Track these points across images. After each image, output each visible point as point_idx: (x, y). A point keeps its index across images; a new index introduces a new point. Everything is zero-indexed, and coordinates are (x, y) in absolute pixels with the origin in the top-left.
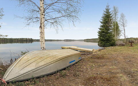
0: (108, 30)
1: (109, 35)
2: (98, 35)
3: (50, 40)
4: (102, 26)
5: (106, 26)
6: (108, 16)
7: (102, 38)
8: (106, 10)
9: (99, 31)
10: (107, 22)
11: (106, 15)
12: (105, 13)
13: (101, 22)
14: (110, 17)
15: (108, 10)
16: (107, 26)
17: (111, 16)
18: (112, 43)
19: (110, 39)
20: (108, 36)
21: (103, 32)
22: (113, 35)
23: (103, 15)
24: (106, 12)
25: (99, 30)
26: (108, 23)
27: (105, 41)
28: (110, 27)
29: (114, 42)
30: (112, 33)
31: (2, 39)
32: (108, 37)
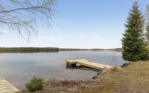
0: (137, 36)
1: (137, 43)
2: (122, 44)
3: (76, 49)
4: (128, 31)
5: (133, 30)
6: (136, 16)
7: (127, 48)
8: (134, 8)
9: (123, 39)
10: (134, 25)
11: (133, 15)
12: (132, 13)
13: (127, 26)
14: (140, 18)
15: (137, 8)
16: (135, 31)
17: (140, 16)
18: (143, 55)
19: (140, 49)
20: (137, 45)
21: (129, 39)
22: (145, 43)
23: (129, 16)
24: (134, 11)
25: (123, 36)
26: (136, 26)
27: (131, 52)
28: (139, 32)
29: (146, 53)
30: (142, 41)
31: (29, 49)
32: (135, 46)
